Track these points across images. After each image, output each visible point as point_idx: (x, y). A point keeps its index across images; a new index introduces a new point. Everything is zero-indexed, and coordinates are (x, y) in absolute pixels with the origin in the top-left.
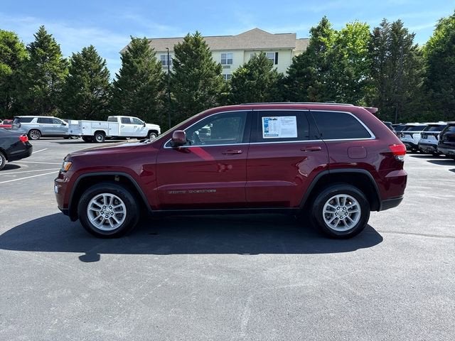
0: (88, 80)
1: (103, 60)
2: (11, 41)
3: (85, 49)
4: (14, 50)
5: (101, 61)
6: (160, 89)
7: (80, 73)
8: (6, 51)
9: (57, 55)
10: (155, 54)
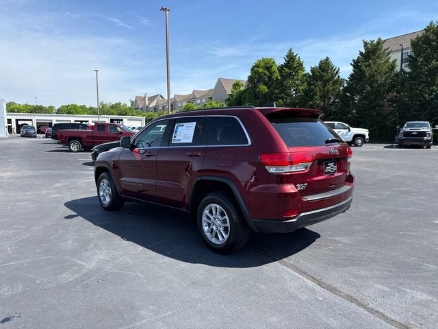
0: (320, 90)
1: (337, 69)
2: (269, 66)
3: (321, 61)
4: (270, 73)
5: (335, 70)
6: (389, 91)
7: (313, 84)
8: (265, 74)
9: (300, 71)
10: (389, 53)
